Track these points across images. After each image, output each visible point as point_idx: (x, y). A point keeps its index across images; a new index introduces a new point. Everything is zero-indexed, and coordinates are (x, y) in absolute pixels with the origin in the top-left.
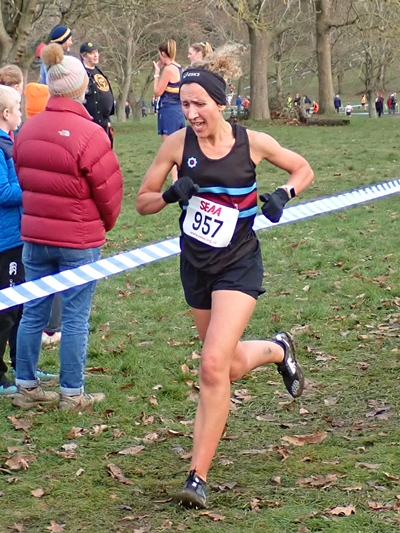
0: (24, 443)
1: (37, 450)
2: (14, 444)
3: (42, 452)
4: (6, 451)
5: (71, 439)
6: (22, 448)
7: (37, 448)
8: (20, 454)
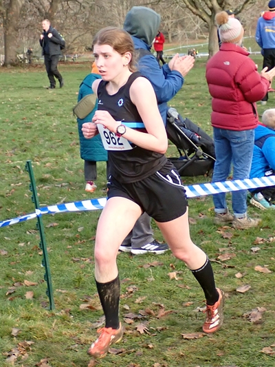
0: (228, 246)
1: (236, 251)
2: (223, 246)
3: (239, 251)
4: (218, 250)
5: (256, 244)
6: (228, 249)
7: (236, 249)
8: (227, 252)
